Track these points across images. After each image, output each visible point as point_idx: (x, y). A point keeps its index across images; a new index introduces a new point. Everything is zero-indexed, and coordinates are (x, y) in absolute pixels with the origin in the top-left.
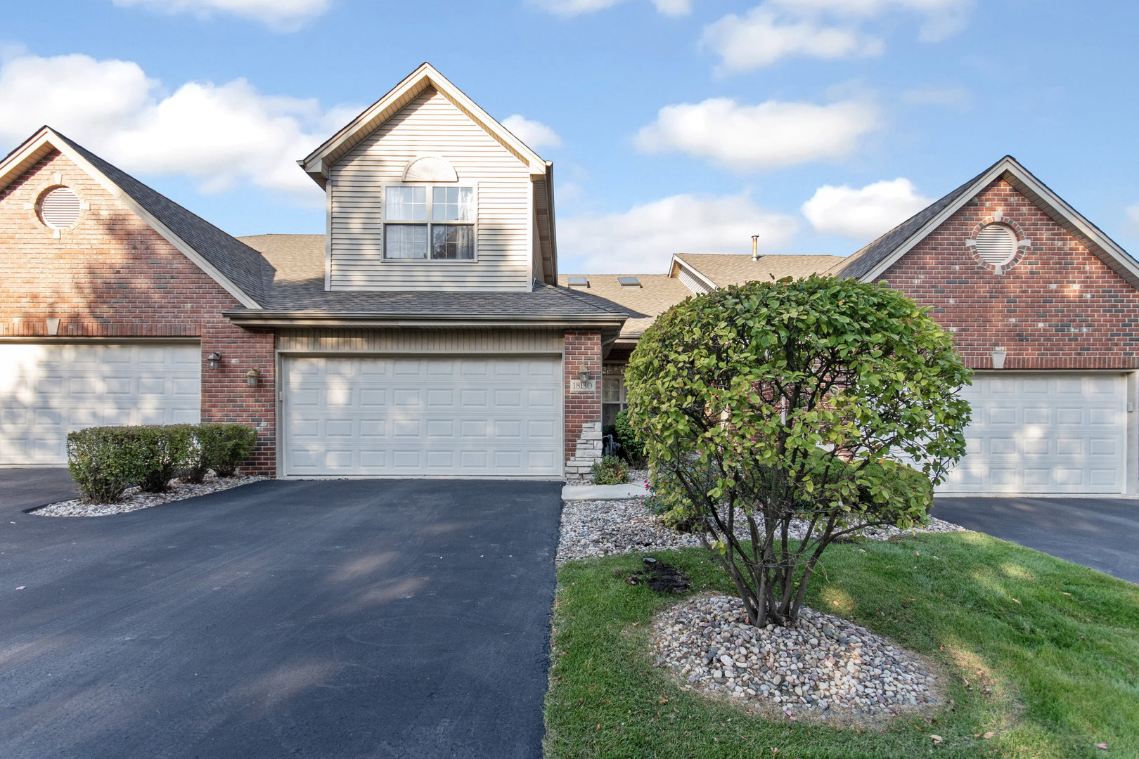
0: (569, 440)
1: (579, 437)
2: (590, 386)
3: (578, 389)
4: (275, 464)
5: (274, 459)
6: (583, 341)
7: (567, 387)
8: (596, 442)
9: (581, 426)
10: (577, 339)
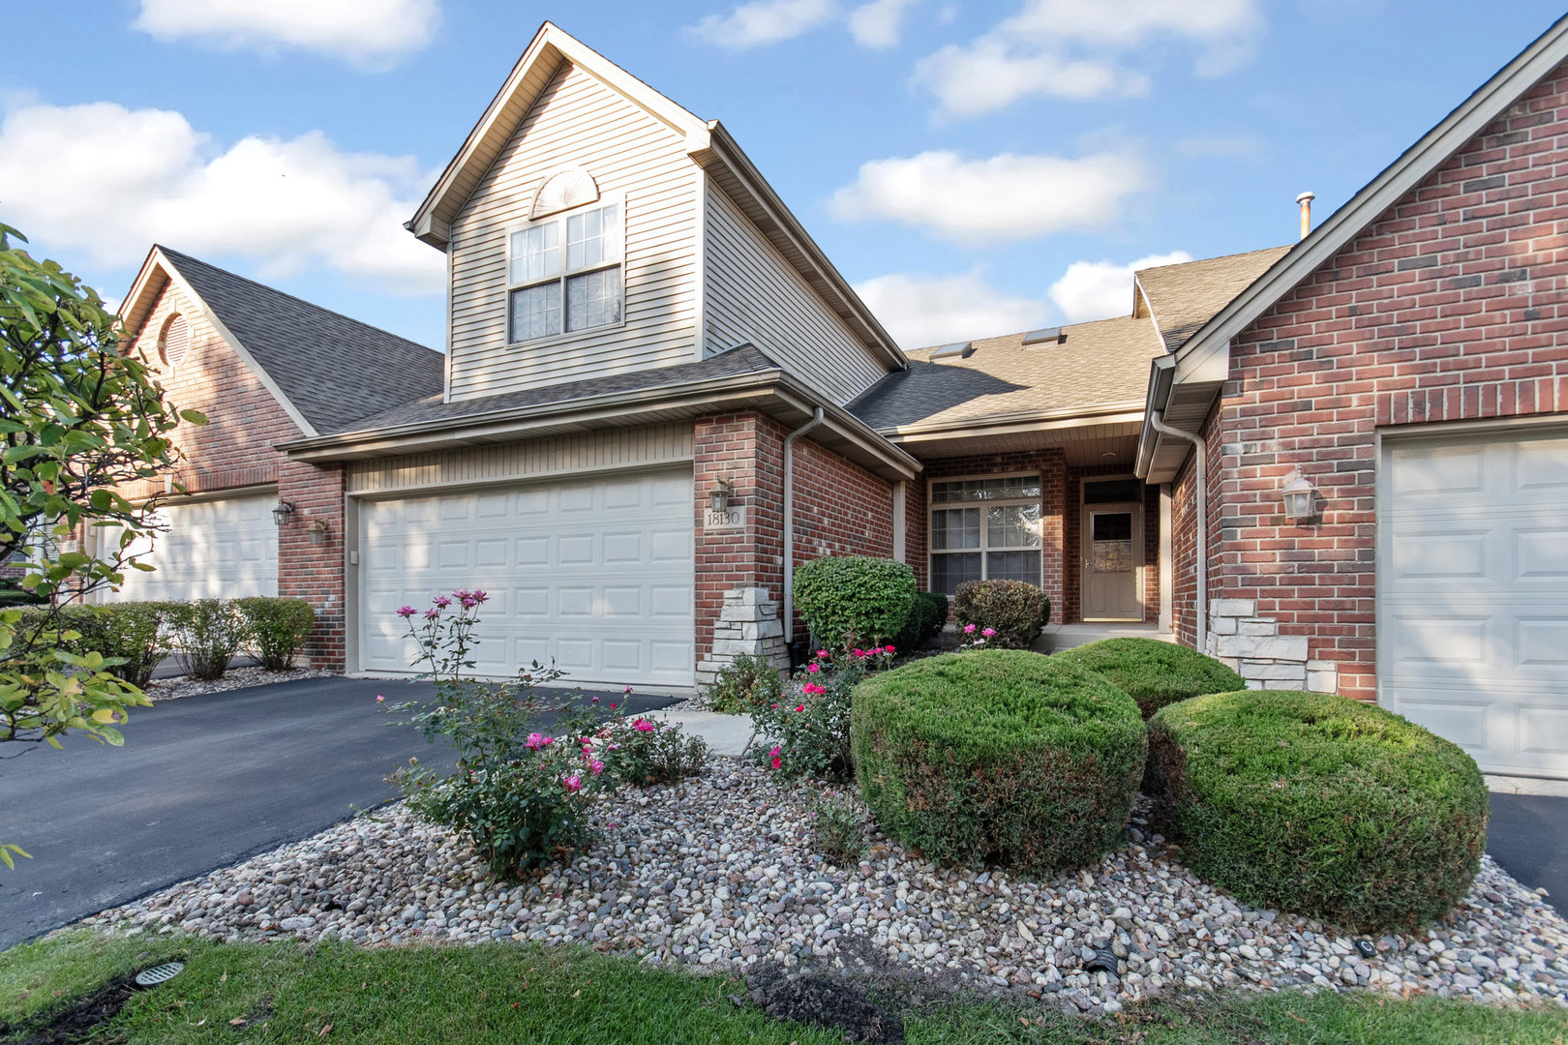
0: (703, 622)
1: (717, 615)
2: (735, 517)
3: (715, 526)
4: (343, 654)
5: (343, 647)
6: (725, 433)
7: (699, 522)
8: (746, 625)
9: (721, 596)
10: (714, 431)
